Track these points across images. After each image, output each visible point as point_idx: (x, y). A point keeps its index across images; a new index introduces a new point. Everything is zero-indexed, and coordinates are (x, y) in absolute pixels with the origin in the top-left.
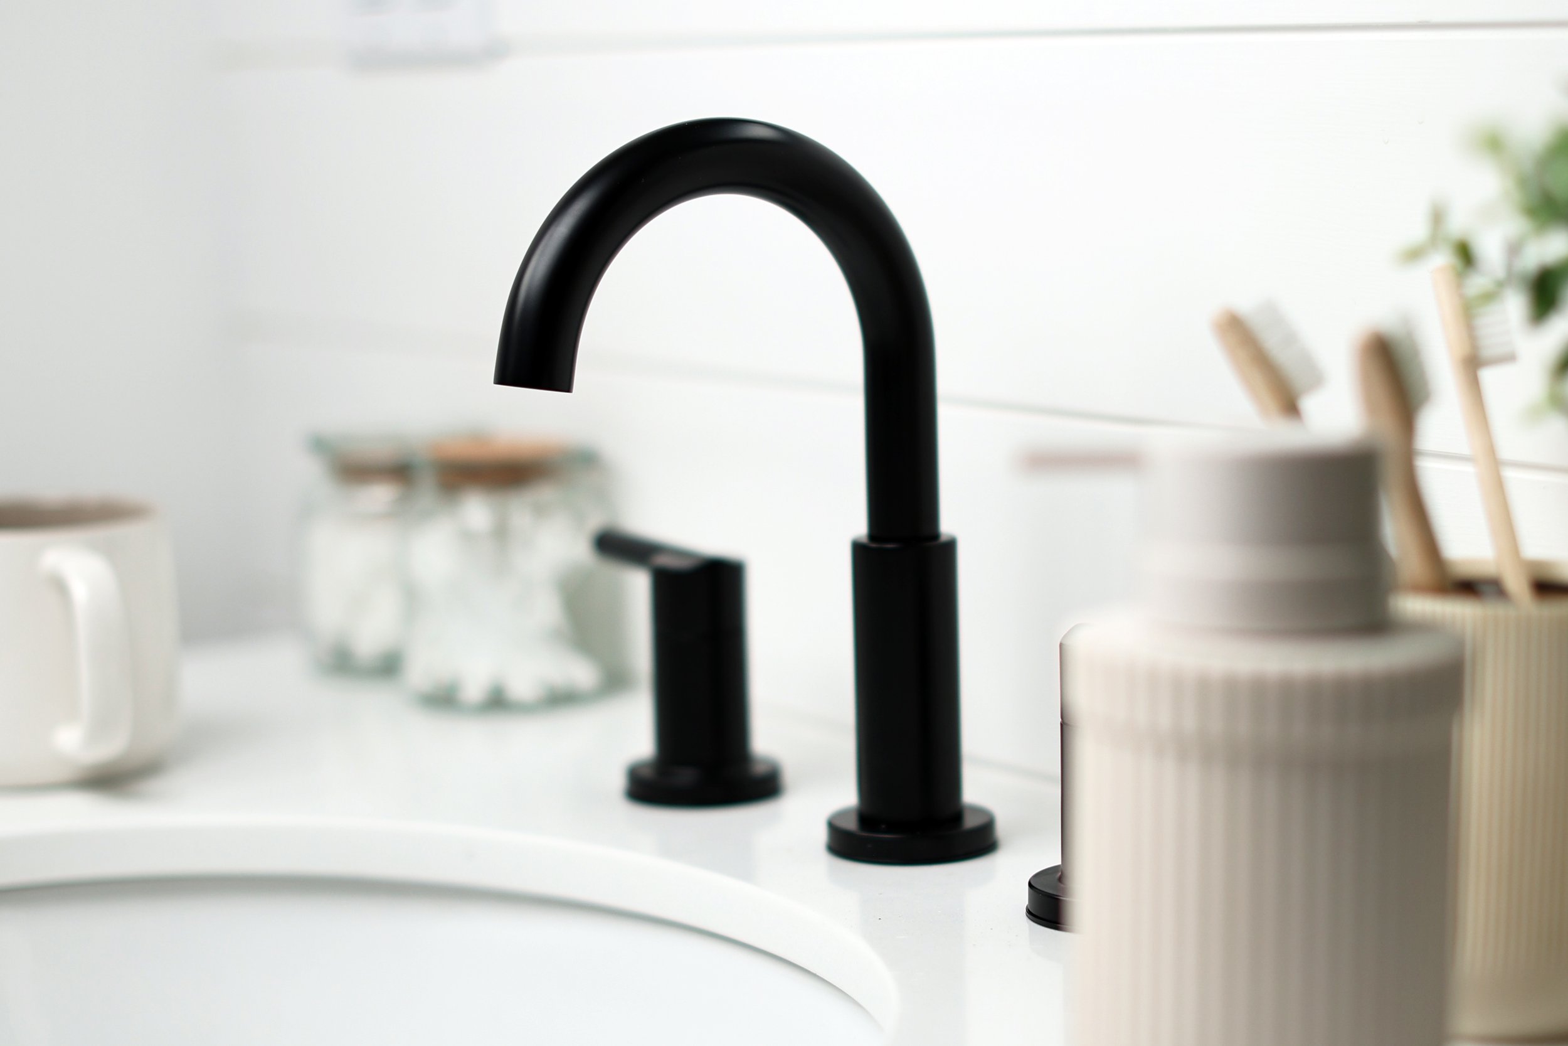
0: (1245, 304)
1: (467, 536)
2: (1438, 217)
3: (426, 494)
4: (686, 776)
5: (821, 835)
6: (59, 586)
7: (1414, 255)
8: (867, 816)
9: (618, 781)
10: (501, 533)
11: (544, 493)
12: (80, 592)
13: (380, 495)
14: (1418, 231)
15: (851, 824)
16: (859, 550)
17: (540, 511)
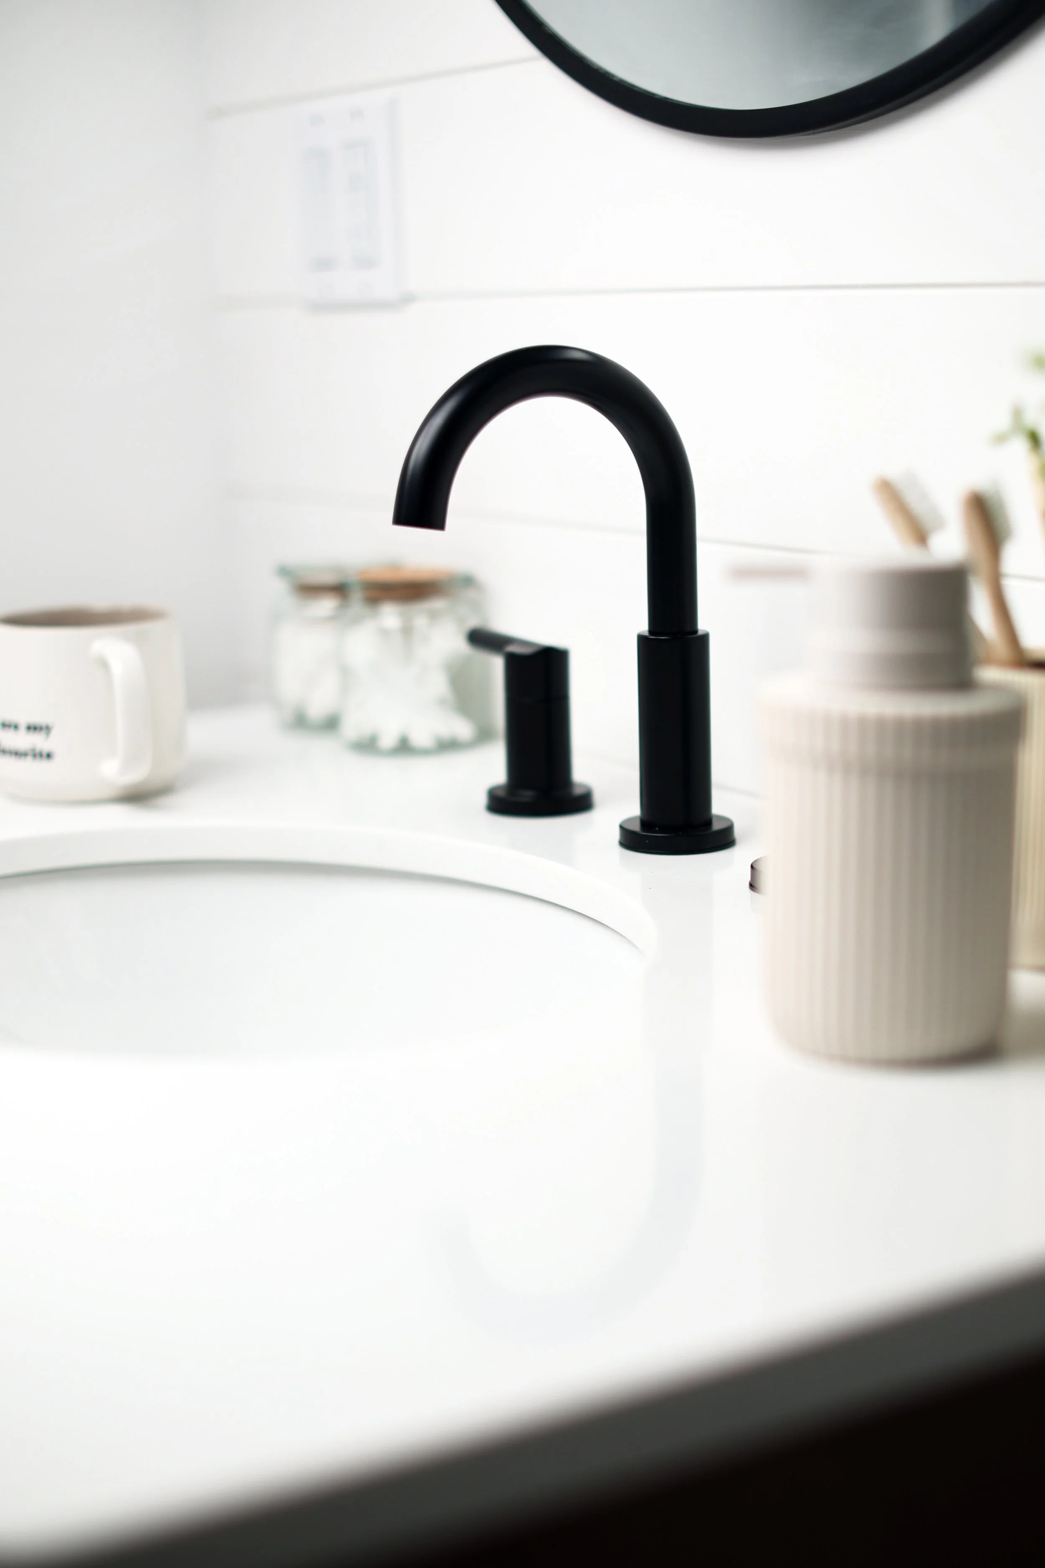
0: (893, 471)
1: (385, 633)
2: (1017, 414)
3: (357, 605)
4: (527, 795)
5: (616, 835)
6: (104, 664)
7: (1001, 439)
8: (645, 823)
9: (482, 800)
10: (407, 631)
11: (437, 604)
12: (117, 668)
13: (327, 605)
14: (1003, 421)
15: (636, 827)
16: (643, 641)
17: (434, 616)
